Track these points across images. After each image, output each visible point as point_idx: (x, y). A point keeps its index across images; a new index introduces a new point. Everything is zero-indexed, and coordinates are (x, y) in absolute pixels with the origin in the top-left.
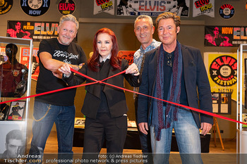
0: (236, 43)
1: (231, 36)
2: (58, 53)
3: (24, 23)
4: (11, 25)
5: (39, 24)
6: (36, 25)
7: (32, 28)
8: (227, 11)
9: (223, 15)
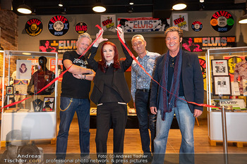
0: (204, 49)
1: (201, 44)
2: (77, 60)
3: (52, 41)
4: (42, 43)
5: (62, 42)
6: (60, 42)
7: (57, 44)
8: (197, 26)
9: (194, 29)
